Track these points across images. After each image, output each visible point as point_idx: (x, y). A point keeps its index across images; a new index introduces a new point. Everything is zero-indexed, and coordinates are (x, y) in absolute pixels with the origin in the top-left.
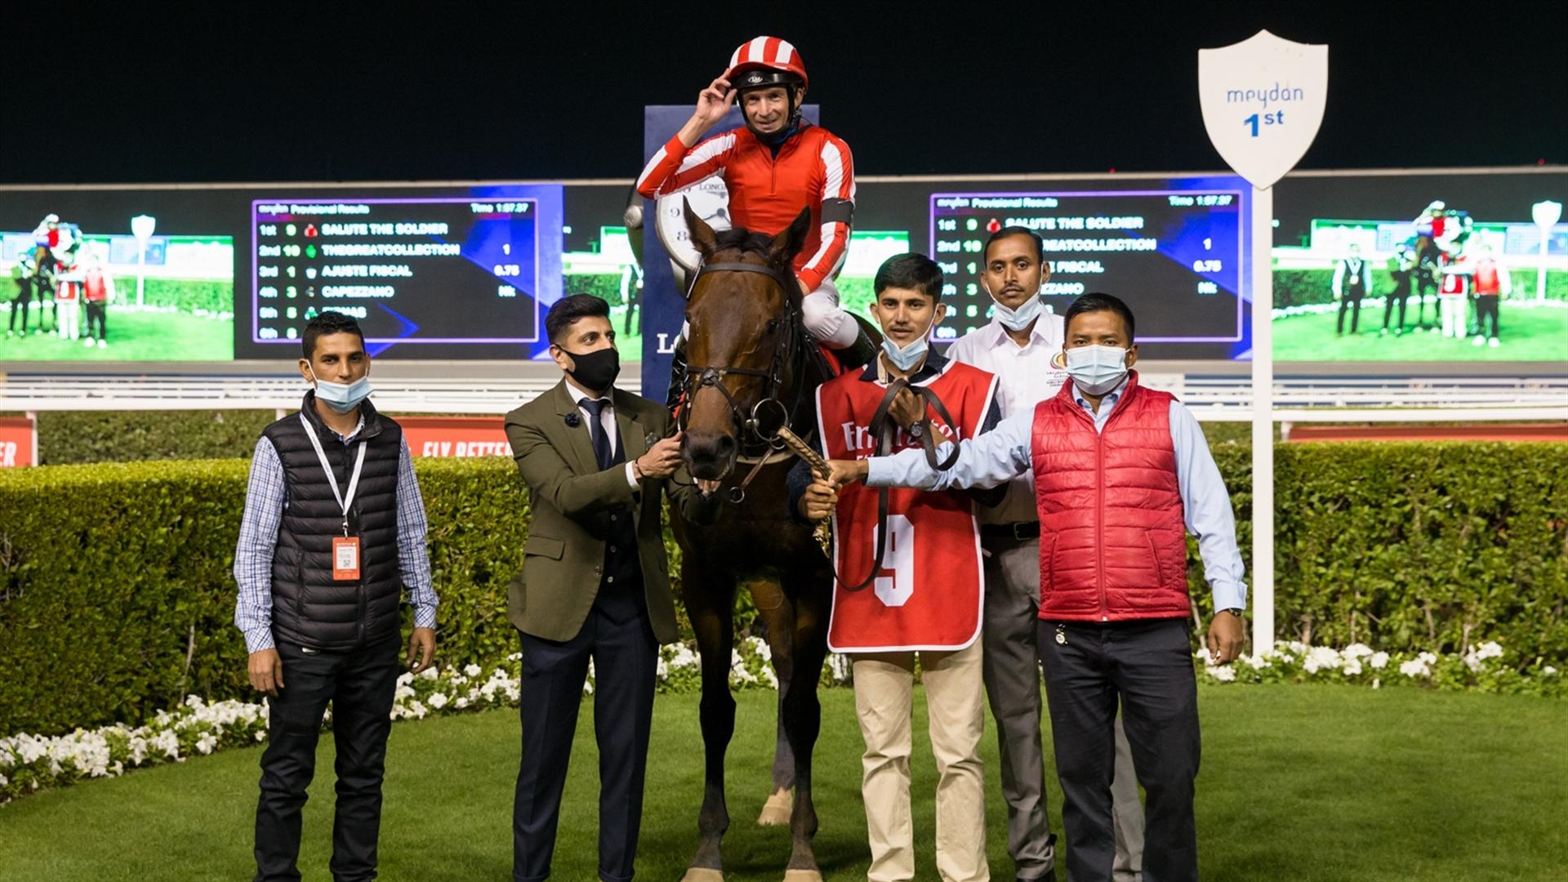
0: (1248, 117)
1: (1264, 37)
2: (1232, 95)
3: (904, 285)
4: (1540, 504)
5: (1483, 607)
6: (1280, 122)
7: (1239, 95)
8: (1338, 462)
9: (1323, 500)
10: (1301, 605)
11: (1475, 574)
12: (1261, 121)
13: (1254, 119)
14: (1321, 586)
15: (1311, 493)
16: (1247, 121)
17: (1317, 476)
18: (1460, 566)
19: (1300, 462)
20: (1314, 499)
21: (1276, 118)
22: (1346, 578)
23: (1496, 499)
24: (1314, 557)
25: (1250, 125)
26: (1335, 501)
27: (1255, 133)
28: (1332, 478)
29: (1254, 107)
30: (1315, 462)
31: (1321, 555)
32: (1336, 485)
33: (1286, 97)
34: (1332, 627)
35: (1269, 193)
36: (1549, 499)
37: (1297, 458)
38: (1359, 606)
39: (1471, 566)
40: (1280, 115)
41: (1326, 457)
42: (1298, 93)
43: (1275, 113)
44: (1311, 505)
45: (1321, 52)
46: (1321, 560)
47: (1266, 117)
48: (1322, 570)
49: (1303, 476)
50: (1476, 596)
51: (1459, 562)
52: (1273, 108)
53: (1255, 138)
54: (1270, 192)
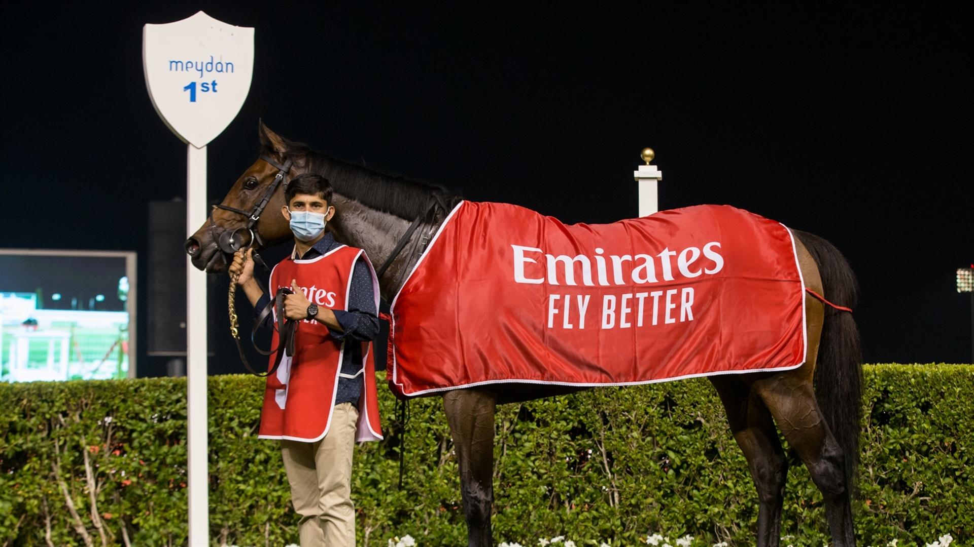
0: (188, 84)
1: (201, 17)
2: (174, 64)
3: (310, 193)
4: (426, 422)
5: (381, 512)
6: (214, 91)
7: (179, 64)
8: (255, 391)
9: (242, 425)
10: (222, 520)
11: (375, 483)
12: (199, 88)
13: (192, 87)
14: (241, 500)
15: (231, 419)
16: (186, 88)
17: (237, 403)
18: (361, 478)
19: (222, 391)
20: (234, 424)
21: (211, 87)
22: (262, 493)
23: (389, 419)
24: (234, 476)
25: (189, 91)
26: (251, 426)
27: (193, 99)
28: (250, 405)
29: (193, 76)
30: (236, 392)
31: (240, 474)
32: (253, 411)
33: (219, 69)
34: (249, 538)
35: (204, 152)
36: (433, 417)
37: (220, 388)
38: (275, 517)
39: (370, 477)
40: (214, 84)
41: (245, 386)
42: (230, 66)
43: (210, 82)
44: (231, 429)
45: (249, 33)
46: (240, 478)
47: (203, 85)
48: (242, 487)
49: (226, 403)
50: (375, 502)
51: (361, 474)
52: (208, 78)
53: (193, 103)
54: (205, 150)
